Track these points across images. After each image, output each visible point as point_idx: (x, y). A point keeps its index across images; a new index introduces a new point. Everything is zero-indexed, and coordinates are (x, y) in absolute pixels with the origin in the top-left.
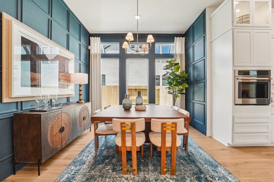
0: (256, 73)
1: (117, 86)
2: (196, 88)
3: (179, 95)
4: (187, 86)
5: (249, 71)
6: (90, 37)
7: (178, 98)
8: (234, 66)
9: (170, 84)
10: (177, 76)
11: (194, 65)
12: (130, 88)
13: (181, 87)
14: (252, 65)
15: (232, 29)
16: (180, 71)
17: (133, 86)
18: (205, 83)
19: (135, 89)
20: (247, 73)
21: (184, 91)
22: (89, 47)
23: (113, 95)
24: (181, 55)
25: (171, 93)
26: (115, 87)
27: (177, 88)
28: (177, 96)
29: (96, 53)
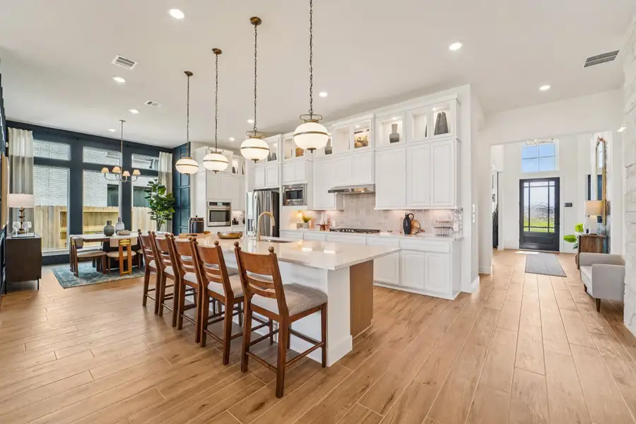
0: (222, 204)
2: (182, 213)
3: (165, 221)
4: (174, 211)
5: (217, 202)
7: (163, 224)
8: (206, 199)
9: (154, 208)
10: (162, 199)
11: (181, 189)
13: (167, 212)
15: (205, 171)
16: (165, 194)
18: (189, 209)
20: (215, 204)
21: (171, 217)
24: (167, 174)
25: (154, 219)
27: (162, 213)
28: (162, 222)
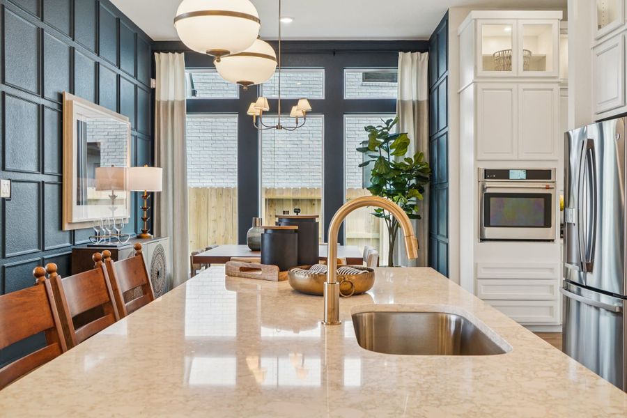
0: (523, 175)
1: (228, 189)
2: (440, 200)
5: (509, 170)
6: (156, 54)
8: (477, 159)
11: (438, 140)
12: (277, 196)
14: (516, 158)
15: (474, 82)
17: (288, 189)
18: (448, 191)
19: (294, 200)
20: (503, 174)
22: (153, 83)
23: (215, 220)
24: (417, 105)
25: (381, 216)
26: (221, 192)
29: (171, 98)
